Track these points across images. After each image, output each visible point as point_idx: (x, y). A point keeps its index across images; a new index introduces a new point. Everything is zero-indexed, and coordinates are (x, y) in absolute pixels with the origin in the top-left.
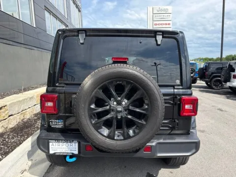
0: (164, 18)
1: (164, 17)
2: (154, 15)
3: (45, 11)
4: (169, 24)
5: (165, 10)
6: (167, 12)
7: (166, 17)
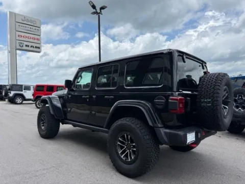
2: (18, 24)
4: (38, 39)
5: (31, 21)
6: (35, 25)
7: (34, 30)
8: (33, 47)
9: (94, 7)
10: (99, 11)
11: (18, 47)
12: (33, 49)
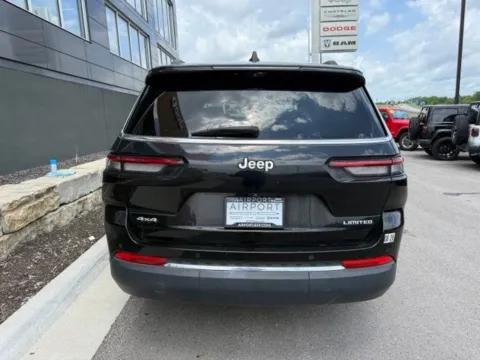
0: (342, 16)
1: (344, 13)
3: (107, 9)
4: (353, 28)
6: (349, 3)
7: (347, 13)
8: (345, 43)
11: (323, 49)
12: (344, 47)
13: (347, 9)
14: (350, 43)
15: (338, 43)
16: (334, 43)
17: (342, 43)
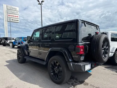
2: (8, 10)
4: (17, 17)
5: (14, 8)
6: (16, 10)
7: (16, 12)
8: (15, 20)
9: (39, 1)
10: (41, 3)
11: (9, 21)
12: (15, 21)
13: (16, 11)
14: (17, 20)
15: (13, 20)
16: (12, 20)
17: (14, 20)
